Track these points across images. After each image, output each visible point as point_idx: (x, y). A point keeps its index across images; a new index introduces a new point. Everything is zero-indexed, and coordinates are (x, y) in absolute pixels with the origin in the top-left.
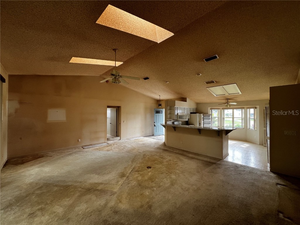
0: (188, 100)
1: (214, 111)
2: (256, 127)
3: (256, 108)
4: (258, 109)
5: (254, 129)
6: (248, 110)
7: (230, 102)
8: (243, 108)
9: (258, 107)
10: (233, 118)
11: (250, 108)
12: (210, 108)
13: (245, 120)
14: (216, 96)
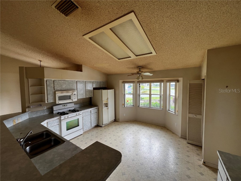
0: (83, 69)
1: (127, 85)
2: (177, 110)
3: (178, 81)
4: (181, 83)
5: (175, 112)
6: (168, 84)
7: (142, 72)
8: (162, 81)
9: (181, 79)
10: (150, 95)
11: (170, 81)
12: (122, 81)
13: (164, 97)
14: (117, 60)
